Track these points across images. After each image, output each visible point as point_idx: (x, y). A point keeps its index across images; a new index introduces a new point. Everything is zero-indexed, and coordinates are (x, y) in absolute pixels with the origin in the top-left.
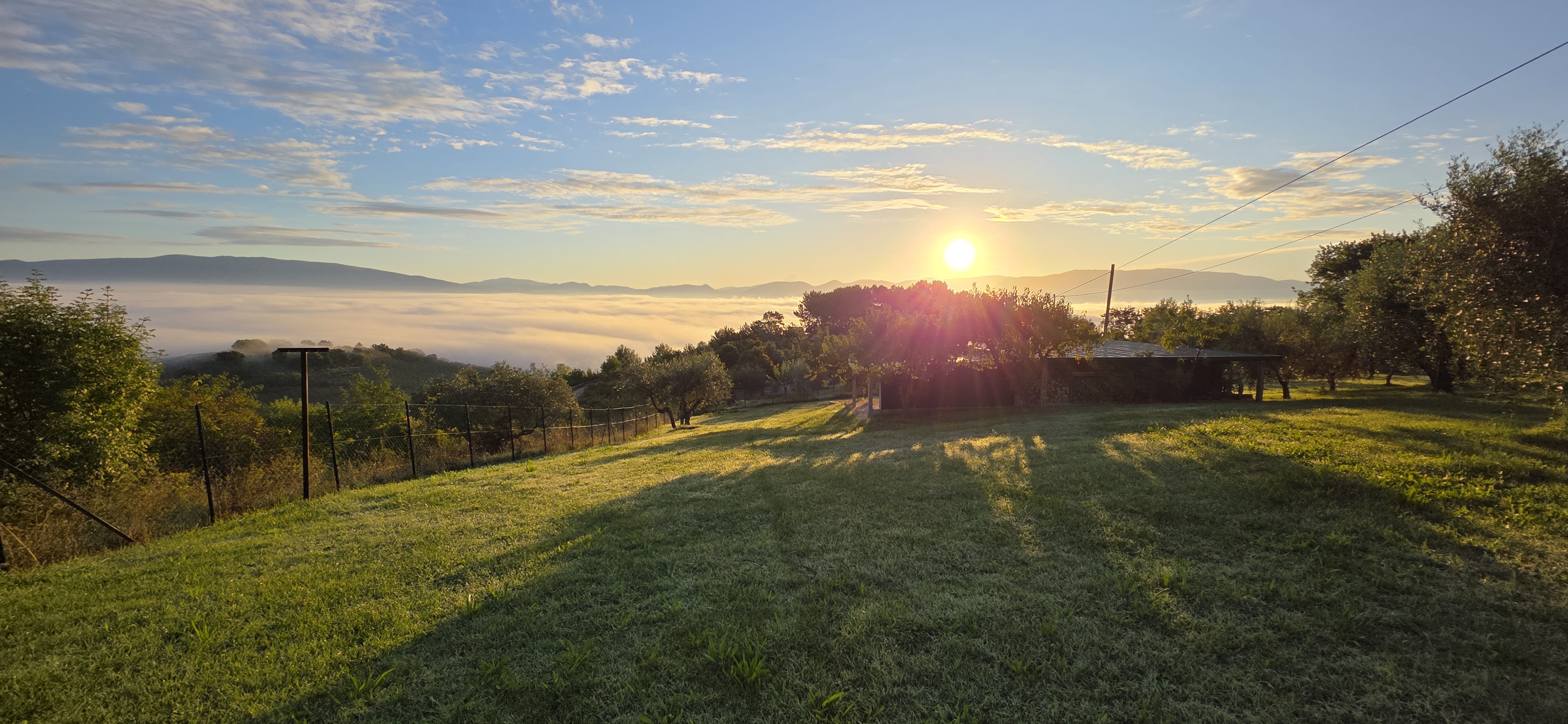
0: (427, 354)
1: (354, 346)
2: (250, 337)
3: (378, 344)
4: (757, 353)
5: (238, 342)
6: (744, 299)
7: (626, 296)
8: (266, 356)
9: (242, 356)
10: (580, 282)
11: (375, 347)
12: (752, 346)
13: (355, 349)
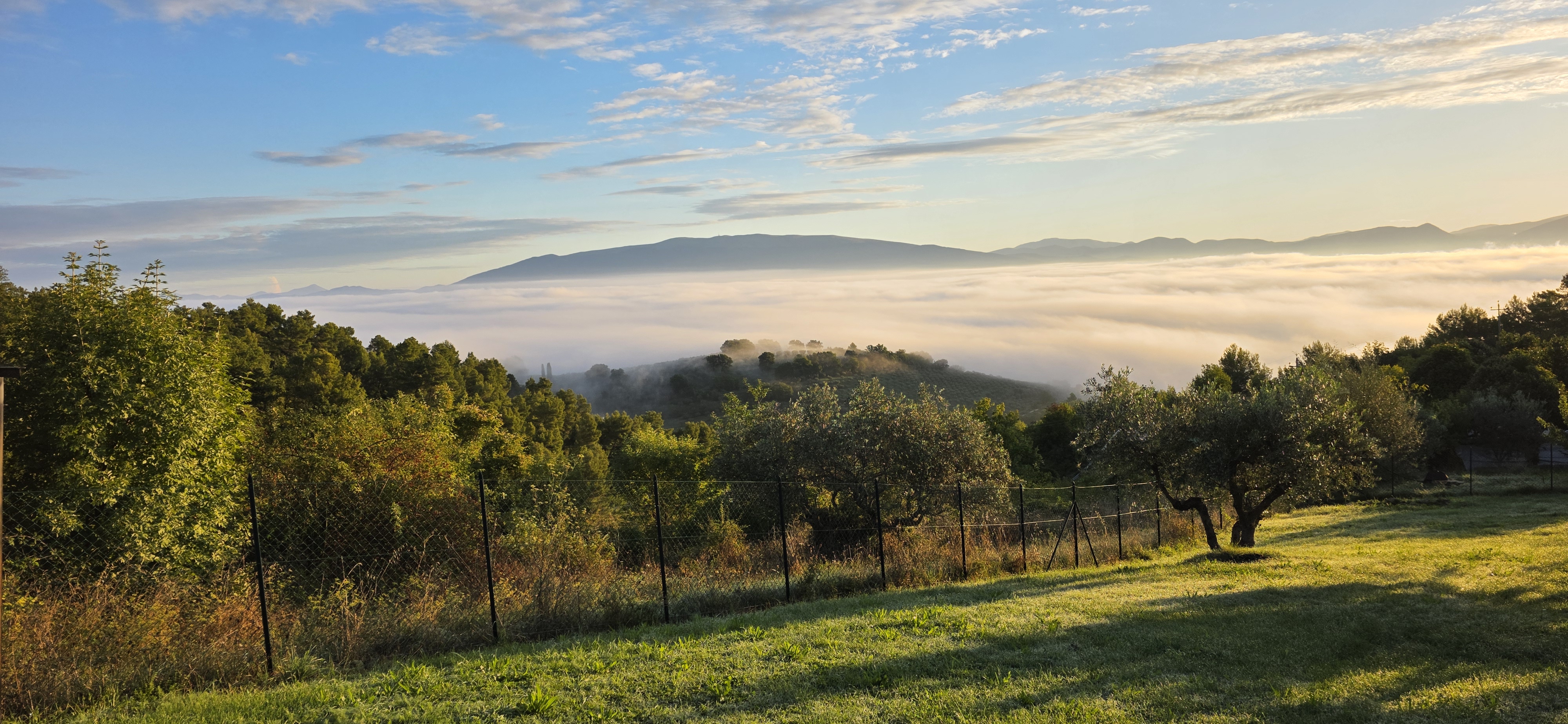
0: (935, 359)
1: (846, 348)
2: (738, 337)
3: (874, 345)
4: (1522, 364)
5: (727, 342)
6: (1514, 249)
7: (1252, 255)
8: (753, 360)
9: (730, 361)
10: (1172, 237)
11: (871, 348)
12: (1511, 346)
13: (848, 352)
